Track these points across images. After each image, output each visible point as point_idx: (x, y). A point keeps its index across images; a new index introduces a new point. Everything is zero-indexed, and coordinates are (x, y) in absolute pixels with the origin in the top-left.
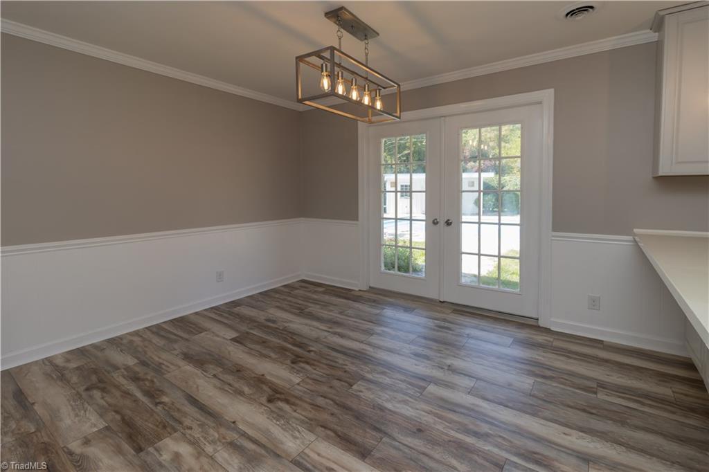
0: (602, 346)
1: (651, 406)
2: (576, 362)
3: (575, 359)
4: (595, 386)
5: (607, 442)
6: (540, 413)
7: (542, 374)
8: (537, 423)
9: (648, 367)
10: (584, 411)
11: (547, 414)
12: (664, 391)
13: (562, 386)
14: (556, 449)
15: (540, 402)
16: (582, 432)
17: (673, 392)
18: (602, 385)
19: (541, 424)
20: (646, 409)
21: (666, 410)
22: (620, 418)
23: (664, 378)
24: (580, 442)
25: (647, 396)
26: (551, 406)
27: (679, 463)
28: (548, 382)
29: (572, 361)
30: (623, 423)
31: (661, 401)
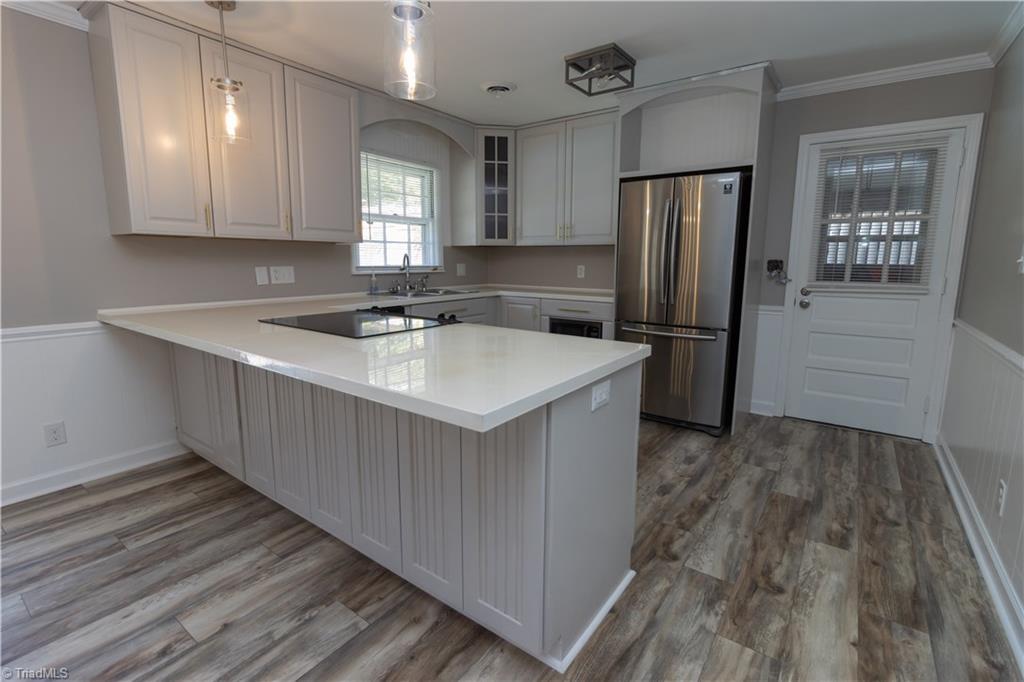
0: (84, 492)
1: (187, 520)
2: (64, 531)
3: (61, 528)
4: (116, 540)
5: (176, 583)
6: (69, 626)
7: (24, 579)
8: (75, 639)
9: (156, 484)
10: (126, 575)
11: (81, 617)
12: (188, 497)
13: (72, 571)
14: (129, 641)
15: (56, 613)
16: (141, 598)
17: (196, 493)
18: (123, 534)
19: (84, 635)
20: (186, 525)
21: (201, 514)
22: (171, 551)
23: (177, 486)
24: (151, 608)
25: (177, 512)
26: (79, 605)
27: (244, 549)
28: (46, 581)
29: (59, 532)
30: (176, 554)
31: (191, 509)
